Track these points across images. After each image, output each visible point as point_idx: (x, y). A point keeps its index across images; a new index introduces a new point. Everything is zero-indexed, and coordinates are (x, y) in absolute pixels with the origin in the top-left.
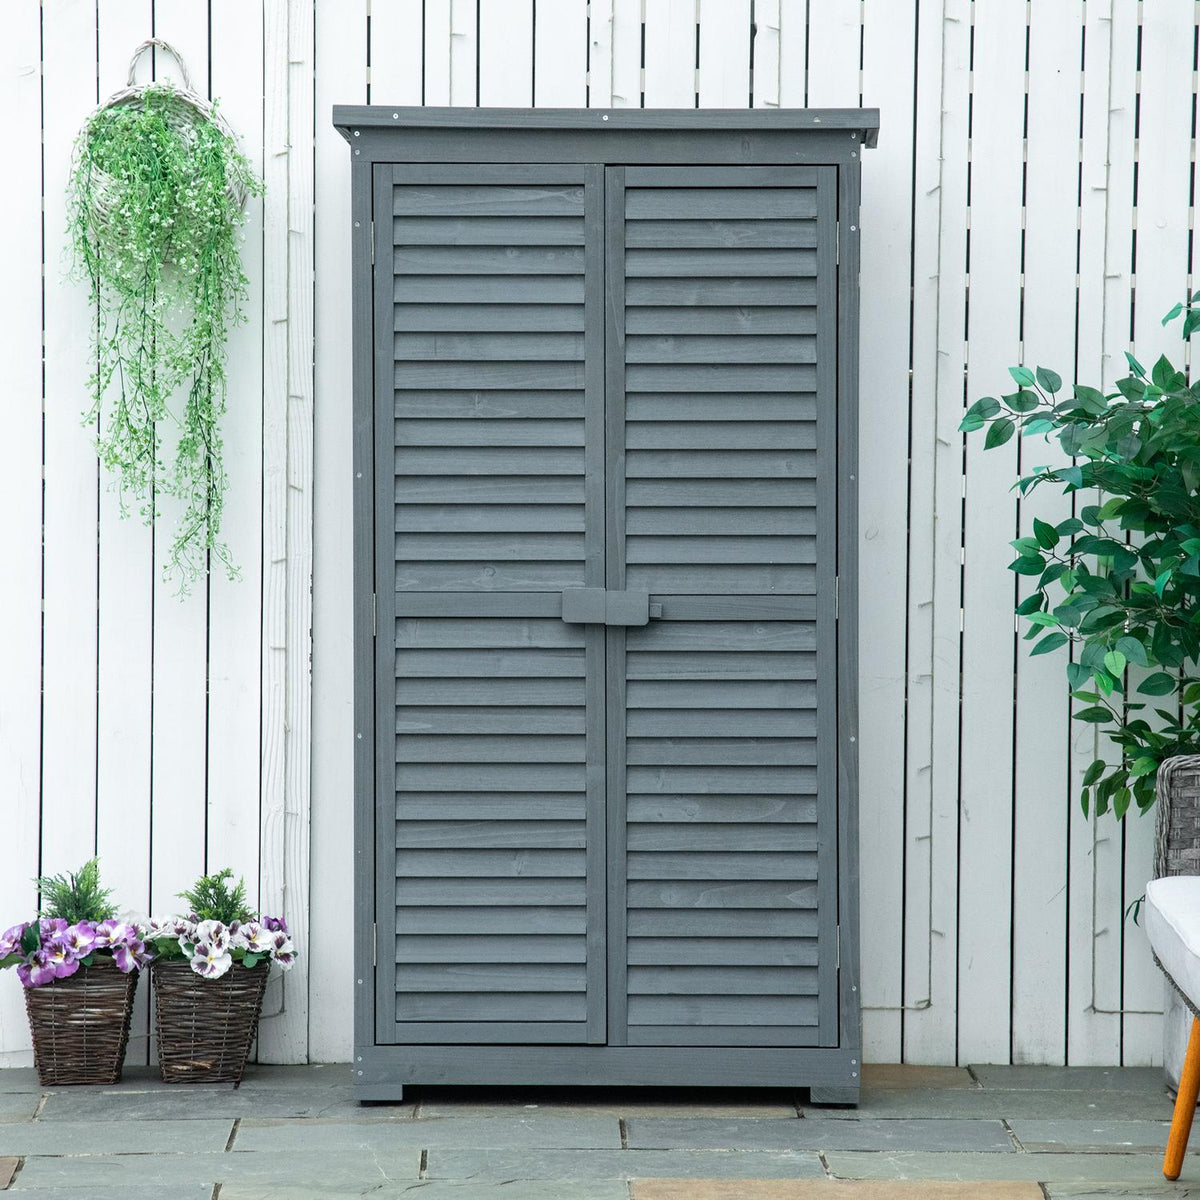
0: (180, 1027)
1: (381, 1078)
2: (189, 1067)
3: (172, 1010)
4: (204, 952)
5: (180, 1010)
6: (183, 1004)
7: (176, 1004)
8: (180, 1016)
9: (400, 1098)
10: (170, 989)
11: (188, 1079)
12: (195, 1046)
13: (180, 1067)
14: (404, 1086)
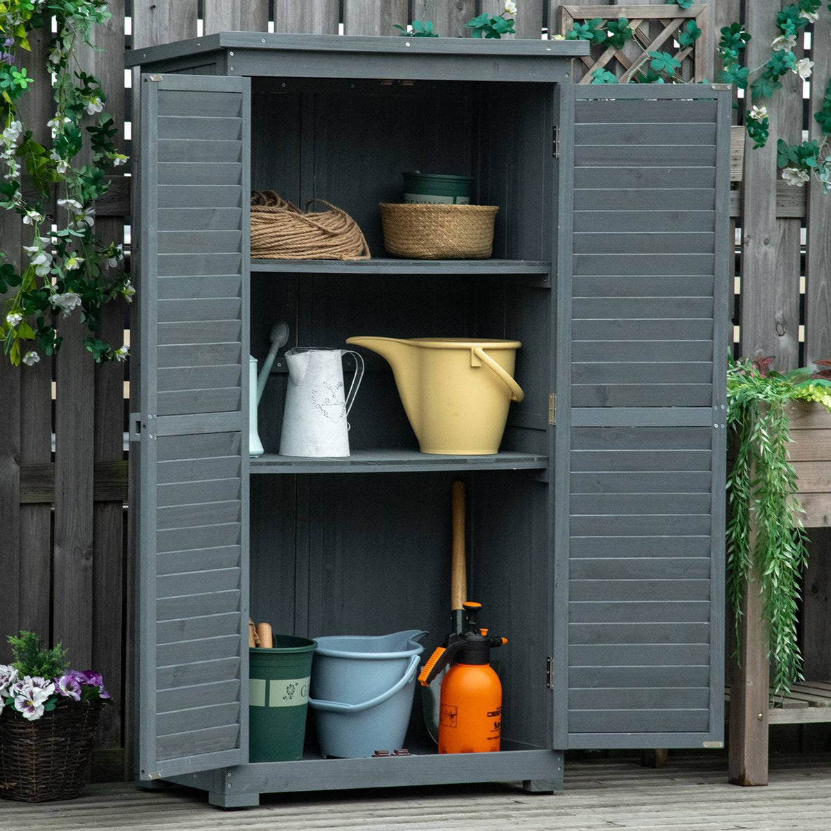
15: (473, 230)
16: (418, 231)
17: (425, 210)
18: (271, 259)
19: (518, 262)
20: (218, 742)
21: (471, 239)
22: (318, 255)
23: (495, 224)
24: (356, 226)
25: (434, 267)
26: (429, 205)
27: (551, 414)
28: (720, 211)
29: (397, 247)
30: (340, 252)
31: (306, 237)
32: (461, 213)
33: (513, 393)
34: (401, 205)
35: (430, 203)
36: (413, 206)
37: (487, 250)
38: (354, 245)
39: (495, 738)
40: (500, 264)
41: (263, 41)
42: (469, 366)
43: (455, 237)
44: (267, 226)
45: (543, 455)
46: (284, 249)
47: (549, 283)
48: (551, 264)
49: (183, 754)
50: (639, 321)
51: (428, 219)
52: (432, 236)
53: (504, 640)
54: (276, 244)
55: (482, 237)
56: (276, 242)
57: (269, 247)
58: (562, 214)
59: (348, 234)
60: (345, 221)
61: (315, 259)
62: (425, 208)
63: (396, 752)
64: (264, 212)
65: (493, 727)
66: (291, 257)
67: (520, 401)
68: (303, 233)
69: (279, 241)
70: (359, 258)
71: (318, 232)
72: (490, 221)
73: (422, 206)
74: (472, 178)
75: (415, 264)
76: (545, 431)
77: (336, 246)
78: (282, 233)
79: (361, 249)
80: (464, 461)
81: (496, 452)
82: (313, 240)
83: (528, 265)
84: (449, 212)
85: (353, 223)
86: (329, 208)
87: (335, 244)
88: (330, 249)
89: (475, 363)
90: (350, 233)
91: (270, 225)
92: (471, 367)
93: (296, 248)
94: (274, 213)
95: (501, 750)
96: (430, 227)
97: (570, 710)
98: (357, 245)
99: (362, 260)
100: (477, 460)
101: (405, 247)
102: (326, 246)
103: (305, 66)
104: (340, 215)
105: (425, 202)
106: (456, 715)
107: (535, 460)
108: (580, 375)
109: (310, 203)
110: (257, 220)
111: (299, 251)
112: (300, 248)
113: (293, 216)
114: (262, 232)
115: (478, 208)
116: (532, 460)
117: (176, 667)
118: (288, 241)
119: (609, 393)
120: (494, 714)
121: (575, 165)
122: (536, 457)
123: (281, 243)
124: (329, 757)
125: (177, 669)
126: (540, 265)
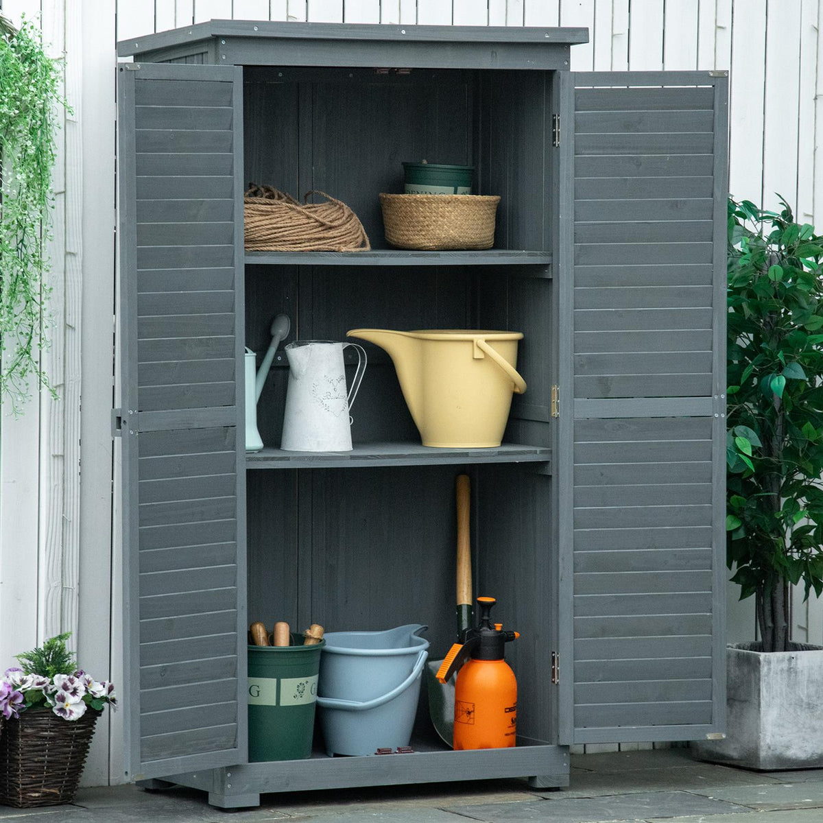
0: (36, 762)
1: (245, 789)
2: (40, 794)
3: (31, 749)
4: (62, 699)
5: (36, 748)
6: (39, 743)
7: (34, 743)
8: (36, 753)
9: (259, 805)
10: (29, 731)
11: (36, 804)
12: (46, 777)
13: (33, 795)
14: (261, 795)
15: (474, 220)
16: (418, 222)
17: (425, 200)
18: (268, 251)
19: (519, 252)
20: (212, 742)
21: (472, 229)
22: (316, 247)
23: (496, 214)
24: (355, 217)
25: (434, 258)
26: (429, 196)
27: (554, 406)
28: (719, 199)
29: (398, 238)
30: (338, 243)
31: (303, 229)
32: (461, 202)
33: (515, 385)
34: (401, 195)
35: (430, 193)
36: (413, 196)
37: (489, 240)
38: (353, 237)
39: (512, 733)
40: (501, 255)
41: (256, 29)
42: (472, 357)
43: (456, 228)
44: (263, 218)
45: (545, 447)
46: (281, 241)
47: (550, 274)
48: (552, 254)
49: (173, 754)
50: (640, 311)
51: (427, 209)
52: (433, 227)
53: (517, 634)
54: (272, 236)
55: (483, 227)
56: (272, 234)
57: (266, 240)
58: (563, 203)
59: (348, 226)
60: (343, 212)
61: (313, 251)
62: (426, 199)
63: (399, 749)
64: (260, 204)
65: (510, 723)
66: (289, 249)
67: (522, 393)
68: (301, 225)
69: (275, 233)
70: (358, 249)
71: (316, 224)
72: (491, 212)
73: (422, 196)
74: (473, 168)
75: (413, 255)
76: (548, 423)
77: (335, 237)
78: (279, 225)
79: (360, 240)
80: (466, 455)
81: (499, 445)
82: (311, 232)
83: (529, 255)
84: (449, 202)
85: (352, 214)
86: (327, 200)
87: (332, 236)
88: (328, 241)
89: (478, 355)
90: (348, 224)
91: (267, 217)
92: (474, 359)
93: (293, 240)
94: (271, 204)
95: (516, 746)
96: (430, 217)
97: (576, 705)
98: (356, 236)
99: (360, 251)
100: (479, 453)
101: (406, 238)
102: (324, 238)
103: (299, 55)
104: (338, 206)
105: (426, 193)
106: (473, 711)
107: (538, 453)
108: (582, 366)
109: (307, 195)
110: (252, 212)
111: (296, 244)
112: (297, 240)
113: (290, 208)
114: (258, 224)
115: (479, 197)
116: (535, 452)
117: (163, 667)
118: (285, 233)
119: (611, 384)
120: (511, 710)
121: (576, 154)
122: (538, 449)
123: (277, 235)
124: (336, 755)
125: (164, 669)
126: (541, 255)
